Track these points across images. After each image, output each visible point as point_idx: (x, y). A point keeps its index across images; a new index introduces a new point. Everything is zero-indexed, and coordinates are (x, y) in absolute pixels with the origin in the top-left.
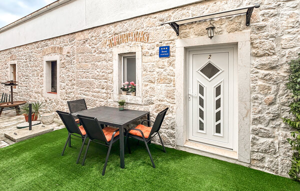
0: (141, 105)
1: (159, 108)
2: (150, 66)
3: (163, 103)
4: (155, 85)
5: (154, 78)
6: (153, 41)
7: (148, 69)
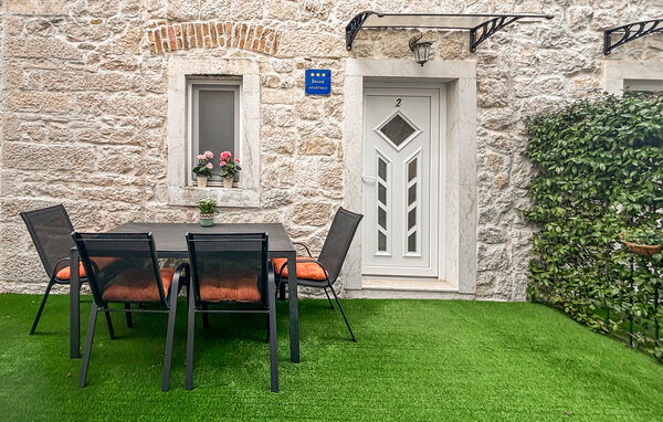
0: (257, 209)
1: (306, 211)
2: (283, 112)
3: (316, 199)
4: (293, 160)
5: (292, 142)
6: (289, 54)
7: (277, 119)
